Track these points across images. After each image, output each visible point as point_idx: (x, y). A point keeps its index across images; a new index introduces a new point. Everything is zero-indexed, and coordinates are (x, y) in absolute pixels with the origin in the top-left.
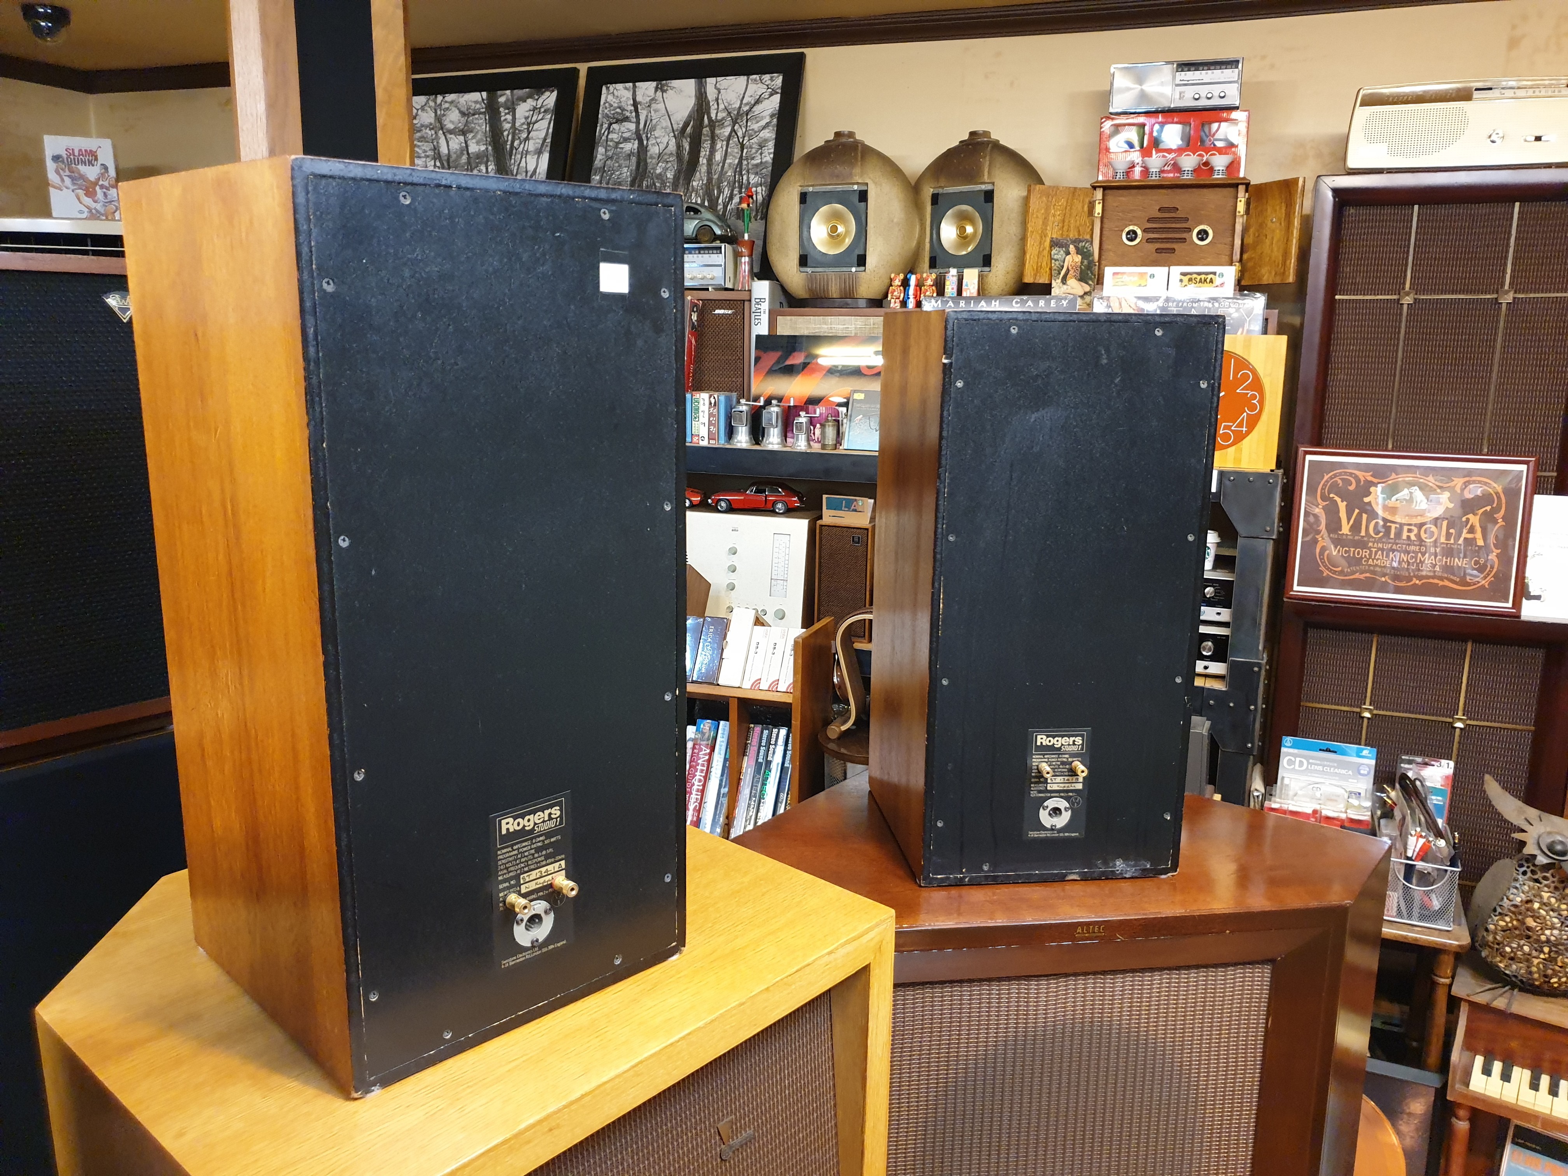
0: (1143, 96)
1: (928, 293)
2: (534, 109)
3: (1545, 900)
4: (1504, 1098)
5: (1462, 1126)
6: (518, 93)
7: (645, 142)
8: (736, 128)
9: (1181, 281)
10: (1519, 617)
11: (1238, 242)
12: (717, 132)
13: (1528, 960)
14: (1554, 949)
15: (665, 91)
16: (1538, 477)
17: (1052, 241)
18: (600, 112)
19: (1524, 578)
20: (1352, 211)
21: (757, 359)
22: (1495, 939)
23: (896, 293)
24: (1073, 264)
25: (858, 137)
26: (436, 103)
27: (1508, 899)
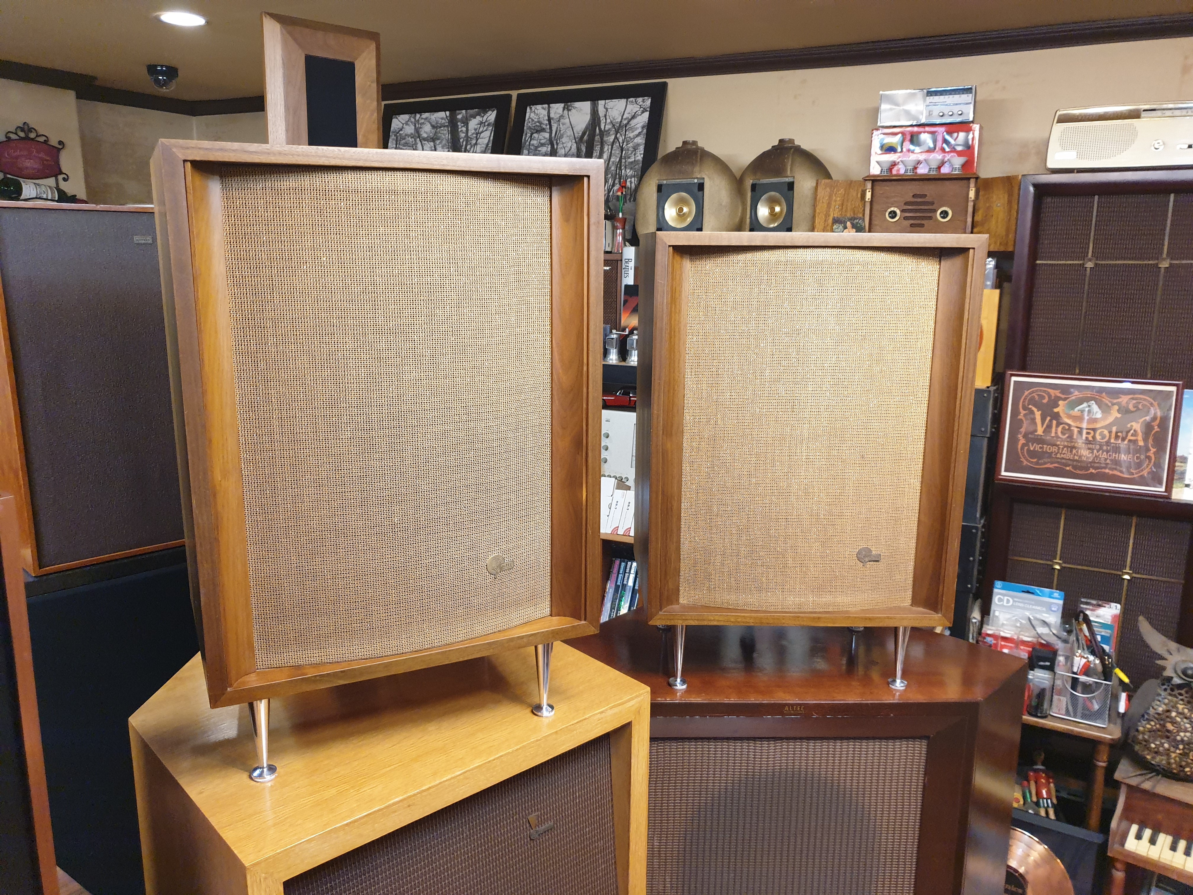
2: (481, 123)
3: (1180, 710)
4: (1150, 856)
5: (1119, 875)
6: (471, 112)
7: (555, 146)
8: (618, 135)
10: (1169, 498)
11: (969, 220)
12: (605, 139)
13: (1167, 754)
14: (1187, 747)
15: (570, 110)
17: (834, 219)
18: (525, 125)
20: (1049, 200)
21: (625, 302)
22: (1143, 737)
25: (700, 145)
26: (415, 119)
27: (1153, 708)
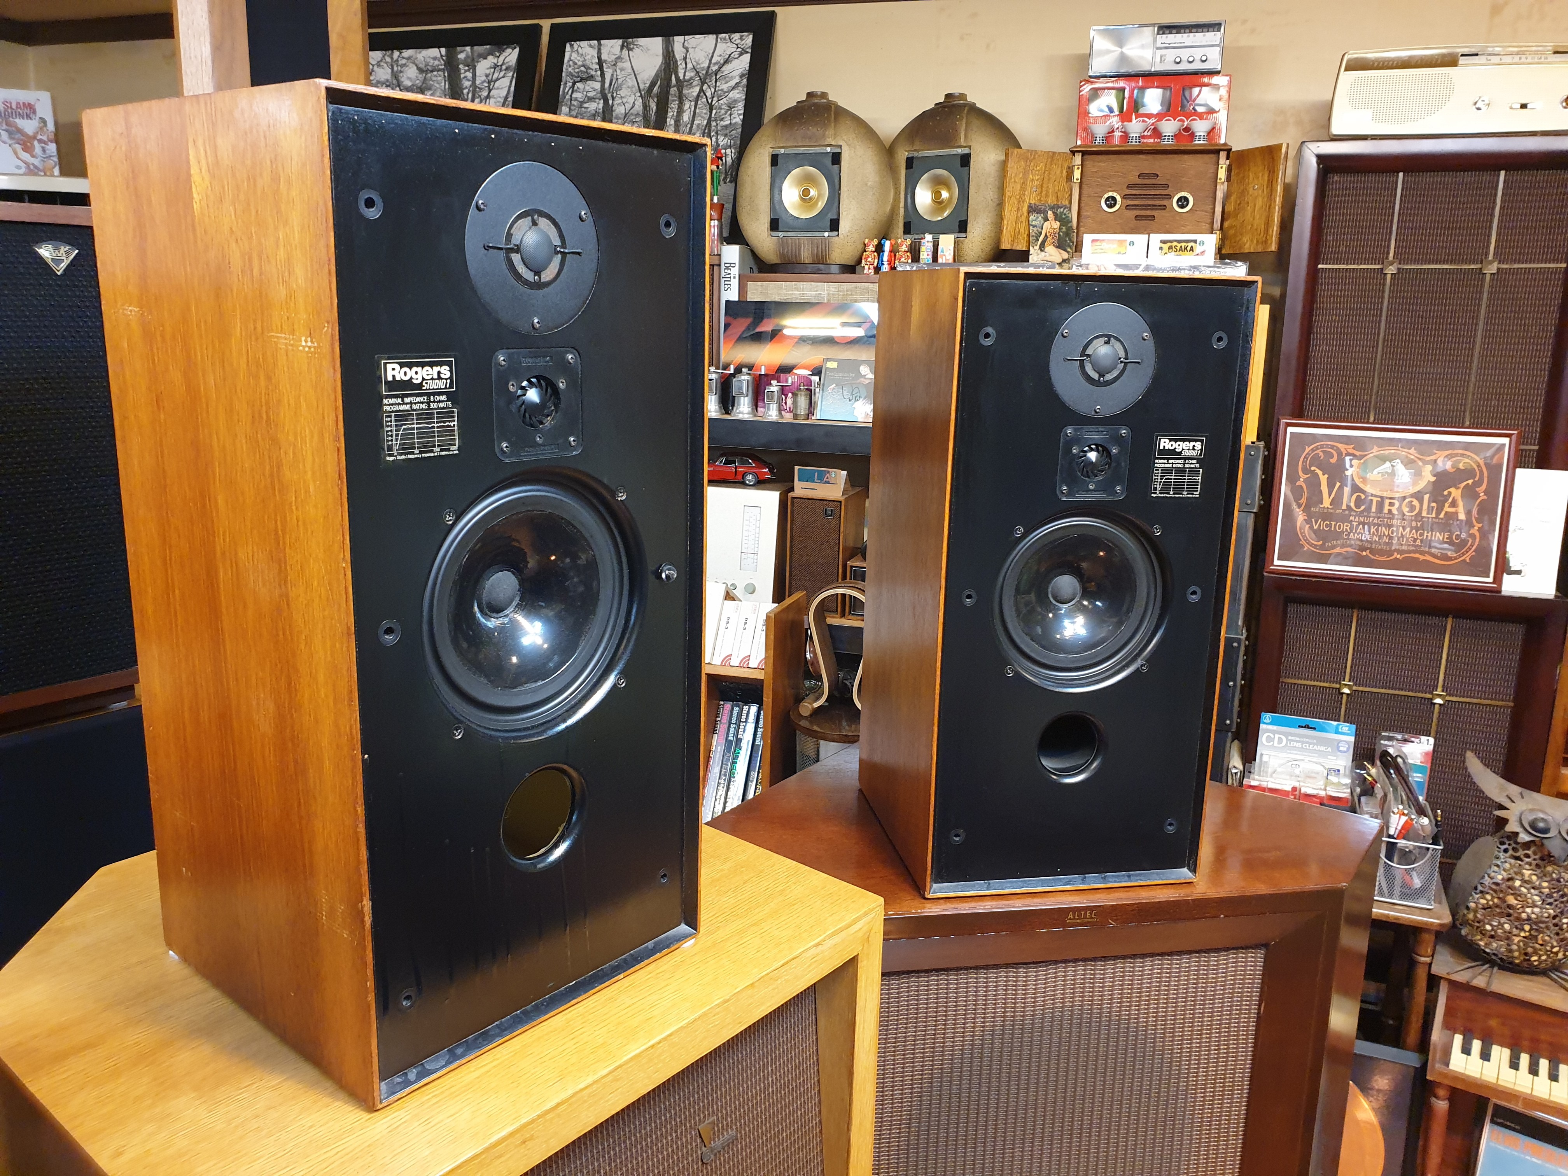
0: (1123, 59)
1: (903, 260)
2: (495, 66)
3: (1527, 878)
4: (1484, 1078)
5: (1441, 1105)
6: (479, 49)
7: (610, 102)
8: (704, 88)
9: (1161, 248)
10: (1500, 592)
11: (1218, 209)
12: (685, 92)
13: (1508, 938)
14: (1535, 927)
15: (632, 49)
16: (1522, 450)
17: (1030, 206)
18: (564, 70)
19: (1505, 552)
20: (1338, 177)
21: (727, 326)
22: (1476, 917)
23: (869, 259)
24: (1051, 230)
25: (831, 98)
26: (392, 58)
27: (1489, 876)
